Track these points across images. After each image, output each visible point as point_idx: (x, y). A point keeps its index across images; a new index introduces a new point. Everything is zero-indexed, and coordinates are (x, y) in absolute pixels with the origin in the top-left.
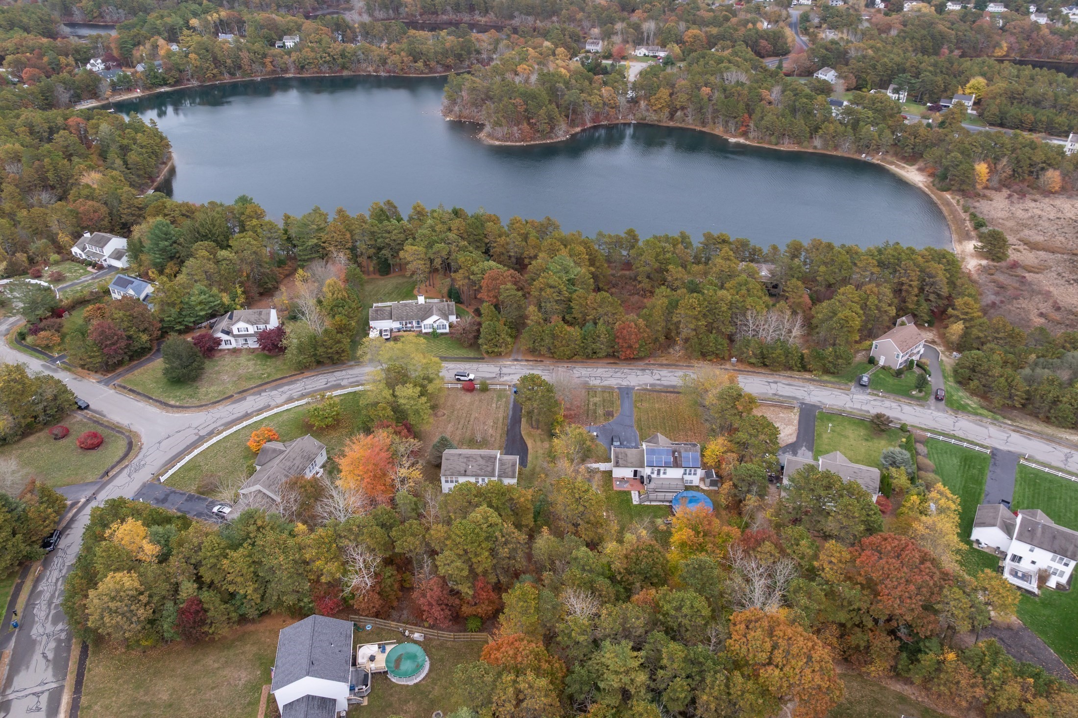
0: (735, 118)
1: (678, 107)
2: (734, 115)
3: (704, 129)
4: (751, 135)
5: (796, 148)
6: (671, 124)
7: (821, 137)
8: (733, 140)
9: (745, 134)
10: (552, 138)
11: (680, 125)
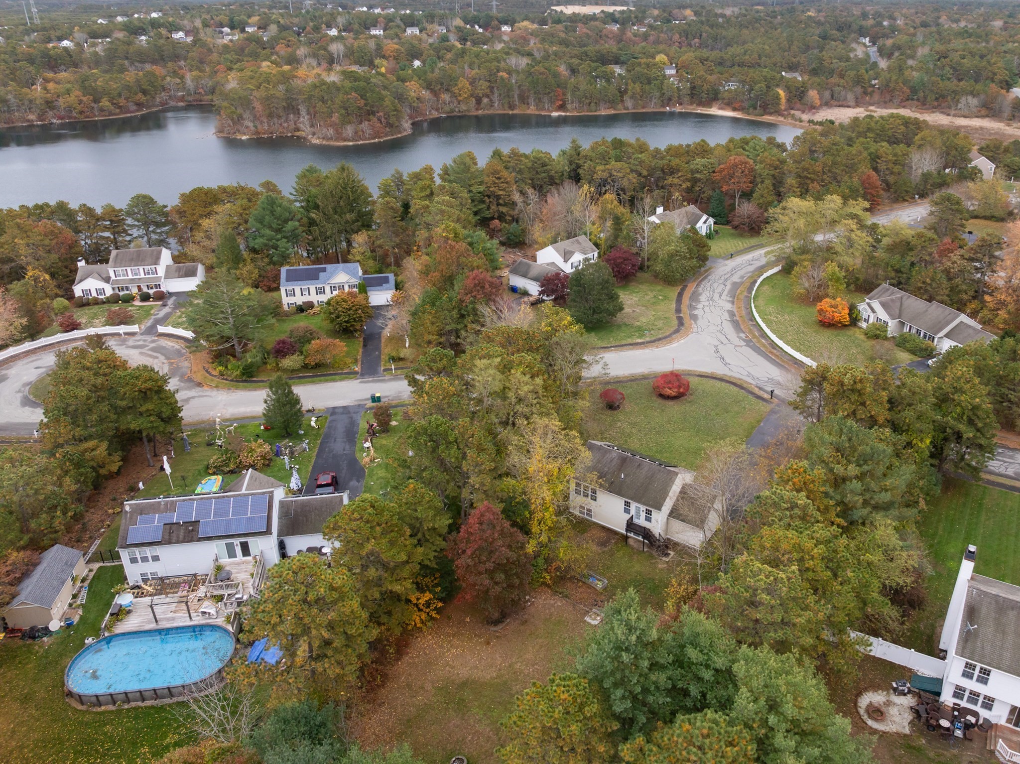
0: (549, 93)
1: (481, 95)
2: (548, 90)
3: (515, 112)
4: (569, 106)
5: (612, 112)
6: (480, 112)
7: (631, 98)
8: (555, 114)
9: (562, 107)
10: (400, 132)
11: (489, 112)
